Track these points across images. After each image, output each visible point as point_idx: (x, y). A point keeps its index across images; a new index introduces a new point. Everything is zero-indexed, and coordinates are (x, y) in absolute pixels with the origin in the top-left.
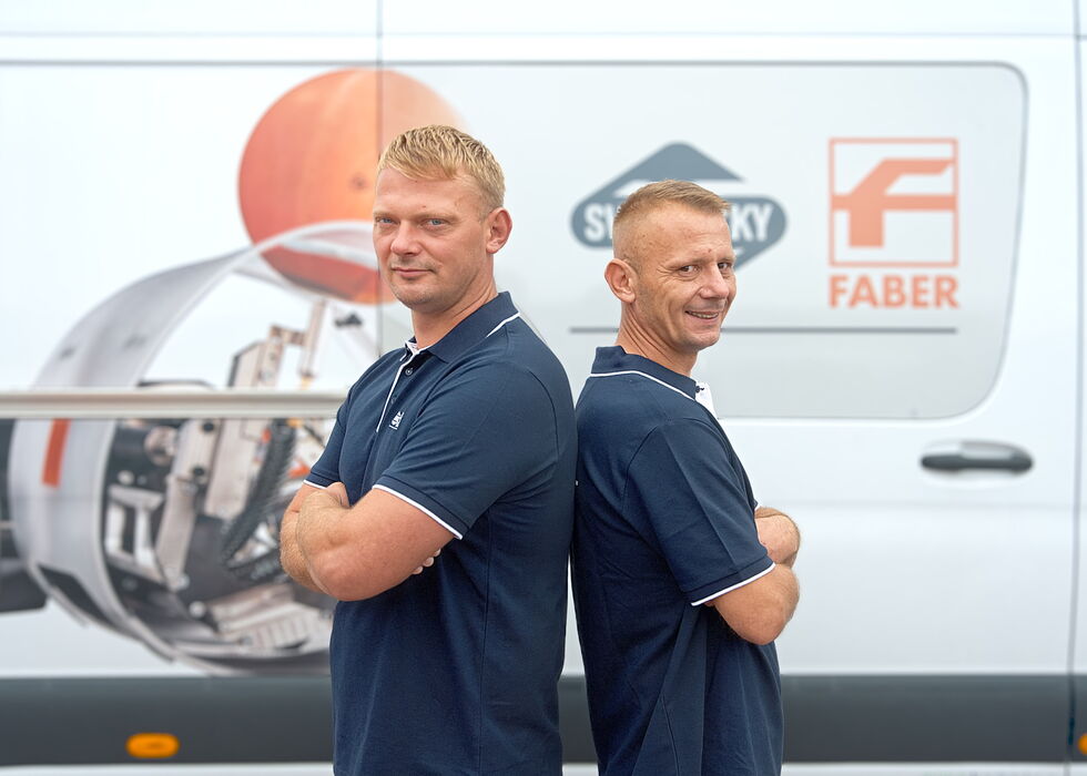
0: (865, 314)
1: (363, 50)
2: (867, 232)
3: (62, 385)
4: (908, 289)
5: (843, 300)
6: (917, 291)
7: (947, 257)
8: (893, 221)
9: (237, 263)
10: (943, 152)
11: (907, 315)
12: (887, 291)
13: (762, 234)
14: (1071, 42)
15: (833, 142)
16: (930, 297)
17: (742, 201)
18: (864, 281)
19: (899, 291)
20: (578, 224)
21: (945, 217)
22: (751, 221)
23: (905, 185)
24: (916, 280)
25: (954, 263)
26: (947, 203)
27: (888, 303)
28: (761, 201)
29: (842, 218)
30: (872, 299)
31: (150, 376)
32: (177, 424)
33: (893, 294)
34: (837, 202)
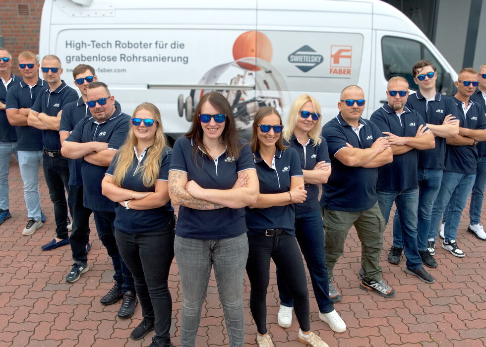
0: (336, 75)
1: (254, 28)
2: (336, 61)
3: (203, 84)
4: (343, 71)
5: (332, 73)
6: (344, 72)
7: (349, 66)
8: (341, 60)
9: (232, 64)
10: (349, 48)
11: (342, 75)
12: (339, 71)
13: (319, 61)
14: (371, 30)
15: (332, 46)
16: (346, 73)
17: (316, 56)
18: (336, 70)
19: (341, 71)
20: (289, 59)
21: (348, 60)
22: (318, 59)
23: (343, 54)
24: (344, 70)
25: (350, 67)
26: (350, 57)
27: (339, 73)
28: (319, 56)
29: (333, 59)
30: (337, 73)
31: (218, 82)
32: (222, 91)
33: (340, 72)
34: (332, 56)
